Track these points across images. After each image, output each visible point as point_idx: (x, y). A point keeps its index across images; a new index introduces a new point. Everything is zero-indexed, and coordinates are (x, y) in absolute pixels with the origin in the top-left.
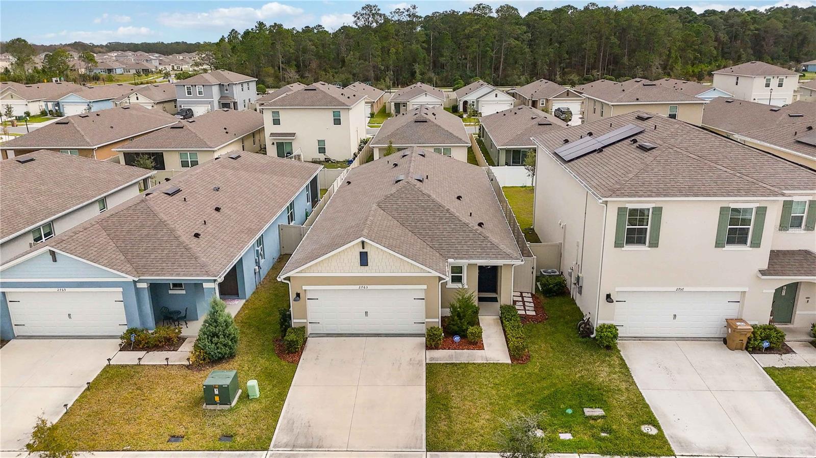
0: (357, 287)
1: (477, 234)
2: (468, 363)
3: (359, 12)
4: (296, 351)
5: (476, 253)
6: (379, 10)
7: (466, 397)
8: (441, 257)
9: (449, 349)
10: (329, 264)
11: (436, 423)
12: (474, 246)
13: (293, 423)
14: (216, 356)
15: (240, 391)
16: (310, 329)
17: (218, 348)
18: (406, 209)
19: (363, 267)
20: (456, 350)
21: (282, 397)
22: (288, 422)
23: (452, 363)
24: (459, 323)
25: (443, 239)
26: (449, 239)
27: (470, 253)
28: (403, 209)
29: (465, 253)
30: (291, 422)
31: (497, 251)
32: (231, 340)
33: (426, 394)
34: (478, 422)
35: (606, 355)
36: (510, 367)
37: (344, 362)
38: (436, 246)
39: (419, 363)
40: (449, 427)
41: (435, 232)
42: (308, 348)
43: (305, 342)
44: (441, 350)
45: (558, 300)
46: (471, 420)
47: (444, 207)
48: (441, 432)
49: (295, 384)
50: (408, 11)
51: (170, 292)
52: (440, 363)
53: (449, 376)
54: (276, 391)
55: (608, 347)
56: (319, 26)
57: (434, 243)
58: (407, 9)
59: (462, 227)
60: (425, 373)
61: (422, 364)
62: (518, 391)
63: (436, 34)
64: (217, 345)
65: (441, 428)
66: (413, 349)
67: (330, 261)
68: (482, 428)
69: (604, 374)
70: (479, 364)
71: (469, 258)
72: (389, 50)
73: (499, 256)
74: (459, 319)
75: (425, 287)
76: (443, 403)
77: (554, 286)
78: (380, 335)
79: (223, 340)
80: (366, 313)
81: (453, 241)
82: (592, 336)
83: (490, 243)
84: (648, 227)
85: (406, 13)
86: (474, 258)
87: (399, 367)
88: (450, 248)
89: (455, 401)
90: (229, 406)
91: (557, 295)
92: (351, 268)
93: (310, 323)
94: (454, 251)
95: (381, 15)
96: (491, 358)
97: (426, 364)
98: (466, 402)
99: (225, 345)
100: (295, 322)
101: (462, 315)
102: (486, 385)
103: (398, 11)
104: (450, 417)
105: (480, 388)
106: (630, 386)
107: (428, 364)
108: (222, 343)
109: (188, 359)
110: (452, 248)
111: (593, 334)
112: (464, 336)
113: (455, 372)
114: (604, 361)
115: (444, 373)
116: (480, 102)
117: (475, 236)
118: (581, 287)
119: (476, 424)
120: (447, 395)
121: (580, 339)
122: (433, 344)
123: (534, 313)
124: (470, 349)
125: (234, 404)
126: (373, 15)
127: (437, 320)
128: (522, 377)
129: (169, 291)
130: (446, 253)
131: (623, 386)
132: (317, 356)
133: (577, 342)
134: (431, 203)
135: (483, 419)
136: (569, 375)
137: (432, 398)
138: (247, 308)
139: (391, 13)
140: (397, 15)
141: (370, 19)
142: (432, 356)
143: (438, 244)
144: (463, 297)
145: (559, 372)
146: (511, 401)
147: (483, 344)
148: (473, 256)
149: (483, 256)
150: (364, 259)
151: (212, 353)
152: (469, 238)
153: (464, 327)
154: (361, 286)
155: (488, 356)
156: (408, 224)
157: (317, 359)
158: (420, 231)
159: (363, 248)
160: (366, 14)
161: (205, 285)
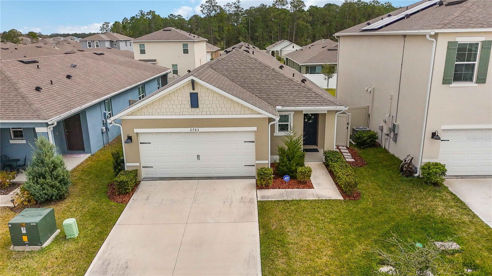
0: (188, 130)
1: (301, 86)
2: (300, 200)
3: (204, 4)
4: (127, 193)
5: (302, 102)
6: (216, 3)
7: (303, 232)
8: (269, 105)
9: (279, 189)
10: (160, 107)
11: (273, 261)
12: (299, 96)
13: (109, 264)
14: (42, 198)
15: (58, 231)
16: (144, 173)
17: (44, 189)
18: (236, 69)
19: (193, 109)
20: (286, 189)
21: (102, 236)
22: (103, 263)
23: (284, 200)
24: (288, 164)
25: (271, 91)
26: (276, 91)
27: (296, 102)
28: (232, 69)
29: (292, 102)
30: (106, 263)
31: (322, 99)
32: (60, 182)
33: (259, 230)
34: (321, 259)
35: (435, 191)
36: (343, 202)
37: (175, 202)
38: (264, 97)
39: (251, 201)
40: (288, 265)
41: (263, 86)
42: (139, 190)
43: (137, 184)
44: (271, 190)
45: (371, 151)
46: (312, 257)
47: (269, 67)
48: (279, 272)
49: (120, 223)
50: (235, 4)
51: (12, 142)
52: (272, 201)
53: (282, 212)
54: (98, 229)
55: (436, 184)
56: (179, 15)
57: (262, 95)
58: (234, 2)
59: (287, 82)
60: (257, 210)
61: (254, 202)
62: (358, 225)
63: (252, 19)
64: (44, 186)
65: (279, 267)
66: (244, 189)
67: (161, 103)
68: (326, 265)
69: (441, 208)
70: (311, 201)
71: (296, 106)
72: (223, 28)
73: (324, 103)
74: (288, 161)
75: (255, 129)
76: (278, 238)
77: (368, 139)
78: (212, 178)
79: (49, 180)
80: (198, 156)
81: (279, 93)
82: (416, 175)
83: (314, 94)
84: (477, 63)
85: (234, 5)
86: (300, 106)
87: (230, 205)
88: (277, 98)
89: (292, 237)
90: (40, 247)
91: (370, 146)
92: (182, 111)
93: (143, 167)
94: (281, 100)
95: (217, 6)
96: (322, 196)
97: (257, 201)
98: (304, 238)
99: (52, 186)
100: (129, 165)
101: (291, 156)
102: (322, 220)
103: (228, 4)
104: (287, 254)
105: (316, 223)
106: (473, 218)
107: (260, 201)
108: (49, 185)
109: (12, 201)
110: (279, 98)
111: (416, 173)
112: (293, 177)
113: (288, 209)
114: (435, 197)
115: (277, 209)
116: (282, 51)
117: (300, 88)
118: (397, 134)
119: (319, 261)
120: (282, 231)
121: (405, 178)
122: (264, 183)
123: (353, 160)
124: (300, 188)
125: (45, 245)
126: (213, 6)
127: (267, 162)
128: (357, 212)
129: (10, 140)
130: (274, 102)
131: (466, 219)
132: (148, 197)
133: (402, 181)
134: (258, 64)
135: (325, 256)
136: (404, 210)
137: (266, 234)
138: (92, 160)
139: (224, 6)
140: (228, 7)
141: (211, 9)
142: (263, 195)
143: (266, 95)
144: (291, 141)
145: (394, 207)
146: (353, 236)
147: (312, 184)
148: (299, 104)
149: (308, 104)
150: (194, 101)
151: (38, 194)
152: (294, 90)
153: (293, 168)
154: (192, 129)
155: (318, 194)
156: (238, 81)
157: (147, 199)
158: (249, 86)
159: (194, 89)
160: (208, 6)
161: (38, 130)
